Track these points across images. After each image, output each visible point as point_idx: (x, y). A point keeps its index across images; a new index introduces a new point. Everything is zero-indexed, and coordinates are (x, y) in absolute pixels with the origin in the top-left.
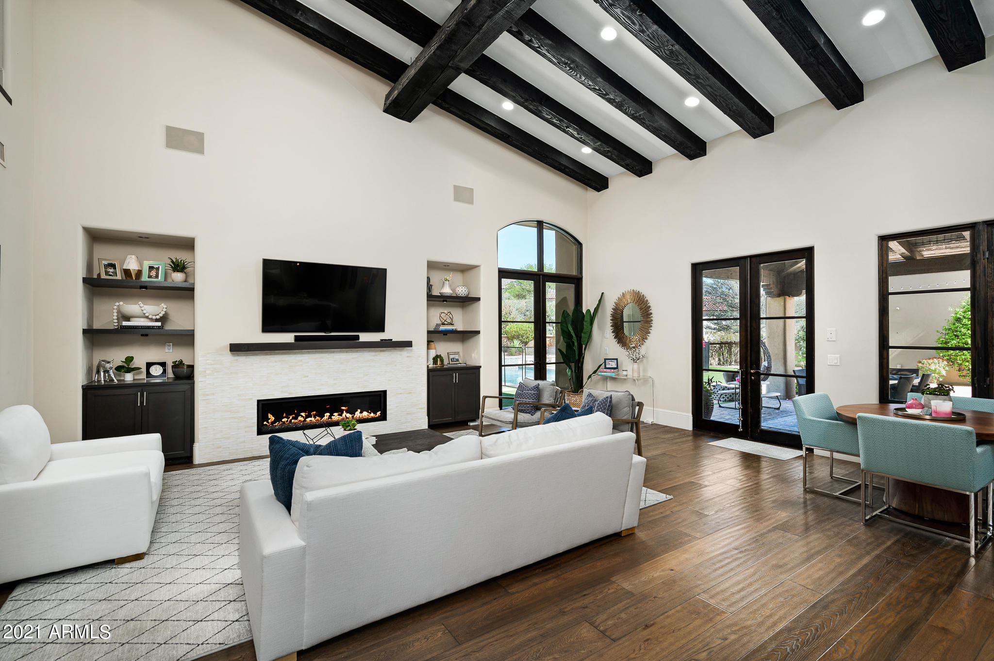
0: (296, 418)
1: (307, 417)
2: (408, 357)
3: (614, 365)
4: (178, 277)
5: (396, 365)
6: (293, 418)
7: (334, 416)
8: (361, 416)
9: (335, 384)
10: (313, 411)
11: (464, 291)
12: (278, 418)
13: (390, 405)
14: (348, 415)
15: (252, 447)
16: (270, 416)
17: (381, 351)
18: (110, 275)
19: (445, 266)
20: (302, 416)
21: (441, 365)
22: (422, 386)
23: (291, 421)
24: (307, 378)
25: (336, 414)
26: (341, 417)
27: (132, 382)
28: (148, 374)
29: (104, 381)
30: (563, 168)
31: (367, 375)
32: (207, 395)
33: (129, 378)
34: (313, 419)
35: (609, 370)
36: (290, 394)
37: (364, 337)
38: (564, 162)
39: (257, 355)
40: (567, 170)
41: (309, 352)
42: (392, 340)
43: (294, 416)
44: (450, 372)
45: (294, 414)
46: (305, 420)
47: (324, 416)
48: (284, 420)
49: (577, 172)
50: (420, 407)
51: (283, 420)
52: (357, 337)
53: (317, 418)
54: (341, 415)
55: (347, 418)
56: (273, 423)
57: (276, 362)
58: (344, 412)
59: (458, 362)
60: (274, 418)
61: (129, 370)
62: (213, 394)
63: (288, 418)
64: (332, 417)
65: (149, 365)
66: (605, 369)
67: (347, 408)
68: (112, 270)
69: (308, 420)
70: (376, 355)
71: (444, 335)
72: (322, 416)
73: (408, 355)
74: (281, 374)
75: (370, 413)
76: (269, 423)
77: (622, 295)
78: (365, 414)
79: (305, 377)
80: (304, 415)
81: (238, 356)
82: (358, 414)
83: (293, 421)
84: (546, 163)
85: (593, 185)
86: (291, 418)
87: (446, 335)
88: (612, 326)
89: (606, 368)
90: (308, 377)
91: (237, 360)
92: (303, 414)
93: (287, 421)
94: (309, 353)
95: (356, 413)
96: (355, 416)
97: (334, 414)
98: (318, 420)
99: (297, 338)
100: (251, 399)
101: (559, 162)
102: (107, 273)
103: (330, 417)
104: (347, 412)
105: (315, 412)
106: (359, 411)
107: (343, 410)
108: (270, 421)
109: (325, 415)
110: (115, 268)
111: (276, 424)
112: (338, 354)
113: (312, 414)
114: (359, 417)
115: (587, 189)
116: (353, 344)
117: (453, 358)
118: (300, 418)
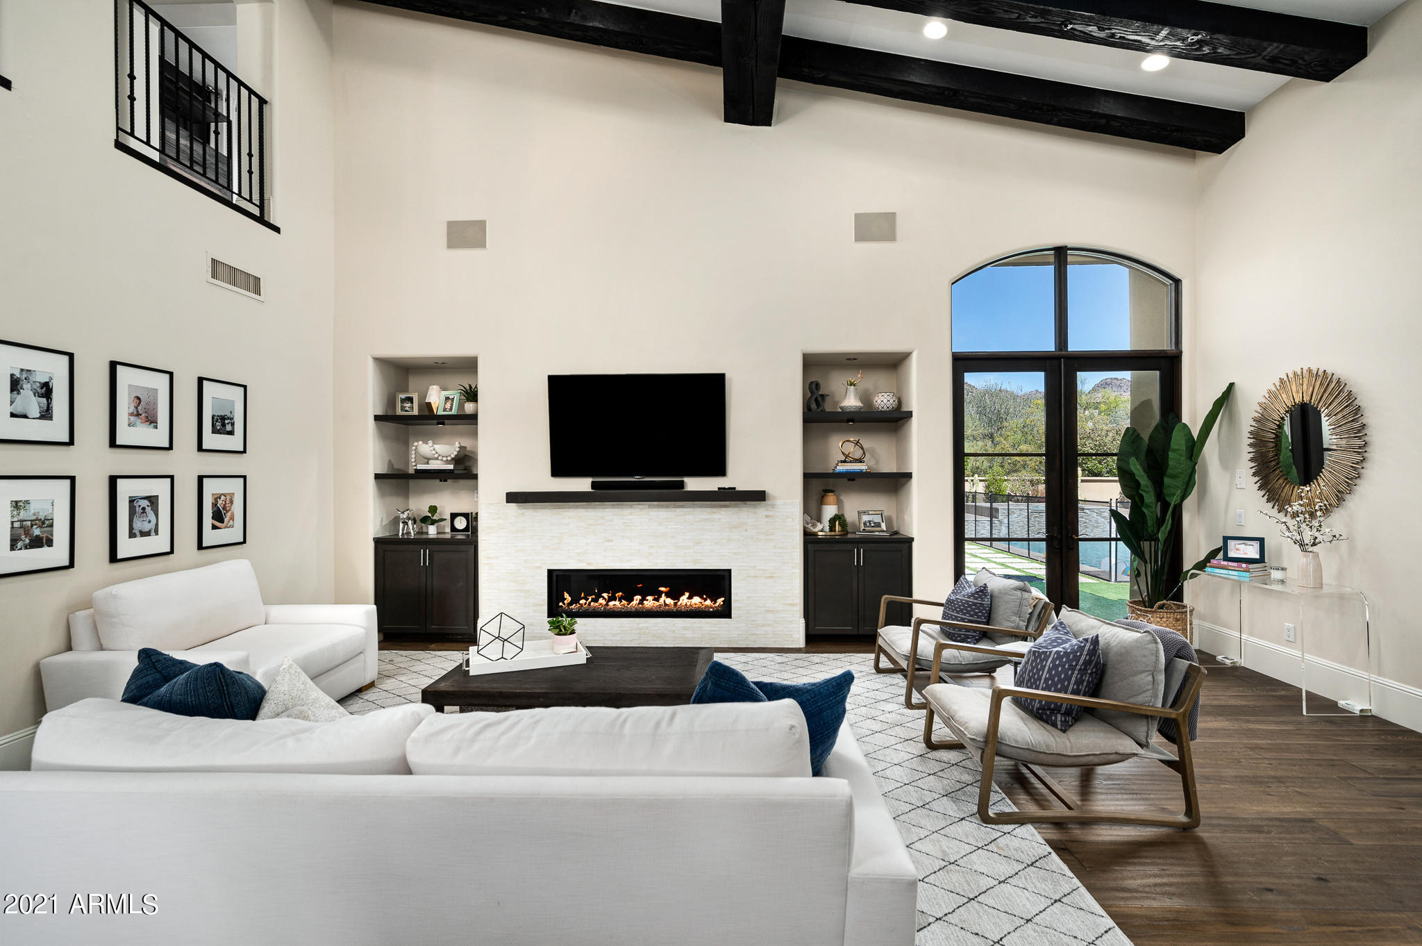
0: (595, 600)
1: (612, 598)
2: (767, 516)
3: (1251, 551)
4: (468, 407)
5: (746, 531)
6: (593, 600)
7: (647, 600)
8: (688, 604)
9: (651, 554)
10: (619, 592)
11: (885, 401)
12: (575, 600)
13: (737, 594)
14: (669, 601)
15: (542, 633)
16: (566, 595)
17: (722, 506)
18: (407, 411)
19: (849, 359)
20: (604, 598)
21: (843, 533)
22: (793, 567)
23: (590, 603)
24: (611, 543)
25: (650, 598)
26: (658, 604)
27: (435, 536)
28: (453, 529)
29: (403, 534)
30: (1103, 121)
31: (699, 543)
32: (491, 558)
33: (432, 531)
34: (617, 603)
35: (1235, 564)
36: (588, 564)
37: (693, 484)
38: (1107, 108)
39: (546, 508)
40: (1115, 124)
41: (613, 505)
42: (734, 488)
43: (594, 597)
44: (849, 547)
45: (595, 594)
46: (607, 605)
47: (633, 600)
48: (583, 602)
49: (1144, 123)
50: (790, 602)
51: (581, 602)
52: (681, 485)
53: (624, 602)
54: (657, 600)
55: (666, 605)
56: (570, 604)
57: (570, 518)
58: (663, 595)
59: (878, 529)
60: (570, 599)
61: (433, 523)
62: (497, 557)
63: (587, 600)
64: (645, 602)
65: (452, 517)
66: (1224, 560)
67: (668, 589)
68: (409, 405)
69: (611, 603)
70: (714, 513)
71: (849, 480)
72: (630, 600)
73: (767, 513)
74: (577, 535)
75: (705, 600)
76: (564, 604)
77: (1278, 384)
78: (696, 600)
79: (609, 541)
80: (607, 597)
81: (525, 508)
82: (684, 600)
83: (592, 603)
84: (1059, 124)
85: (1198, 139)
86: (590, 600)
87: (854, 480)
88: (1251, 460)
89: (1226, 558)
90: (612, 541)
91: (523, 514)
92: (605, 595)
93: (585, 604)
94: (613, 507)
95: (681, 599)
96: (679, 603)
97: (647, 598)
98: (624, 605)
99: (594, 485)
100: (540, 567)
101: (1090, 112)
102: (403, 409)
103: (641, 602)
104: (668, 595)
105: (621, 593)
106: (687, 594)
107: (662, 592)
108: (566, 602)
109: (635, 598)
110: (412, 402)
111: (573, 607)
112: (656, 510)
113: (617, 595)
114: (686, 605)
115: (1194, 157)
116: (674, 494)
117: (870, 521)
118: (601, 601)
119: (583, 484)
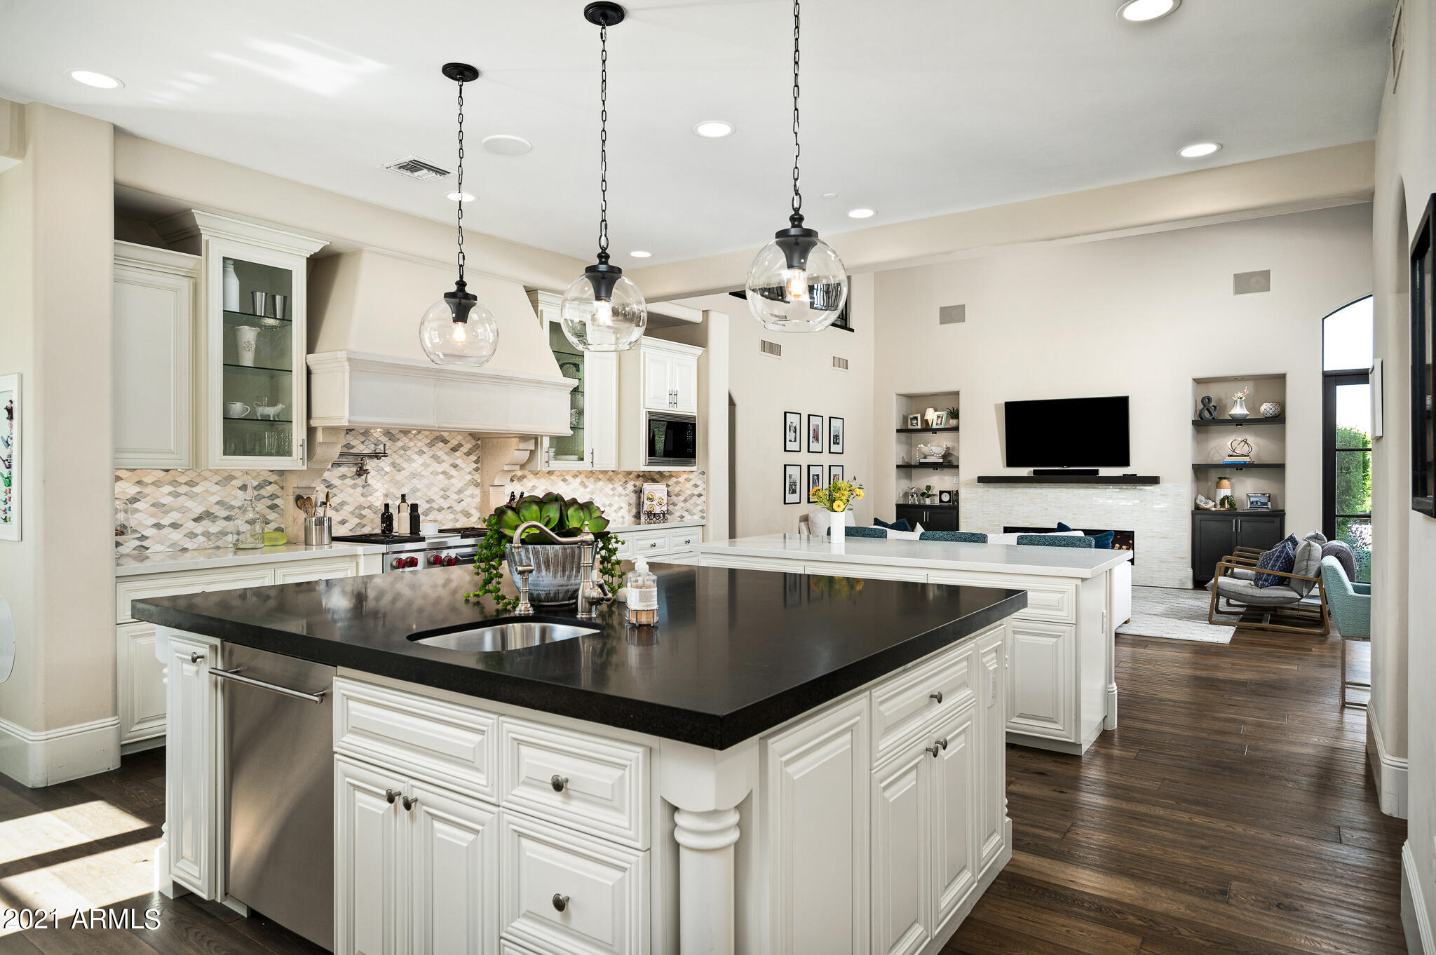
4: (953, 422)
5: (1145, 505)
9: (1074, 519)
11: (1269, 409)
13: (1139, 547)
17: (1126, 487)
18: (914, 425)
21: (1232, 509)
22: (1182, 531)
24: (1047, 511)
27: (931, 504)
28: (941, 501)
29: (911, 503)
31: (1110, 513)
32: (967, 518)
33: (928, 501)
36: (1031, 524)
37: (1104, 472)
39: (1003, 487)
41: (1048, 485)
42: (1135, 475)
44: (1228, 518)
50: (1180, 556)
52: (1097, 472)
57: (1017, 494)
59: (1264, 507)
61: (929, 496)
62: (971, 518)
65: (941, 493)
68: (915, 421)
71: (1237, 469)
74: (1023, 505)
79: (1046, 509)
81: (989, 487)
91: (988, 491)
99: (1035, 472)
100: (999, 525)
102: (912, 425)
110: (917, 420)
112: (1077, 489)
116: (1092, 479)
117: (1257, 501)
119: (1025, 472)
